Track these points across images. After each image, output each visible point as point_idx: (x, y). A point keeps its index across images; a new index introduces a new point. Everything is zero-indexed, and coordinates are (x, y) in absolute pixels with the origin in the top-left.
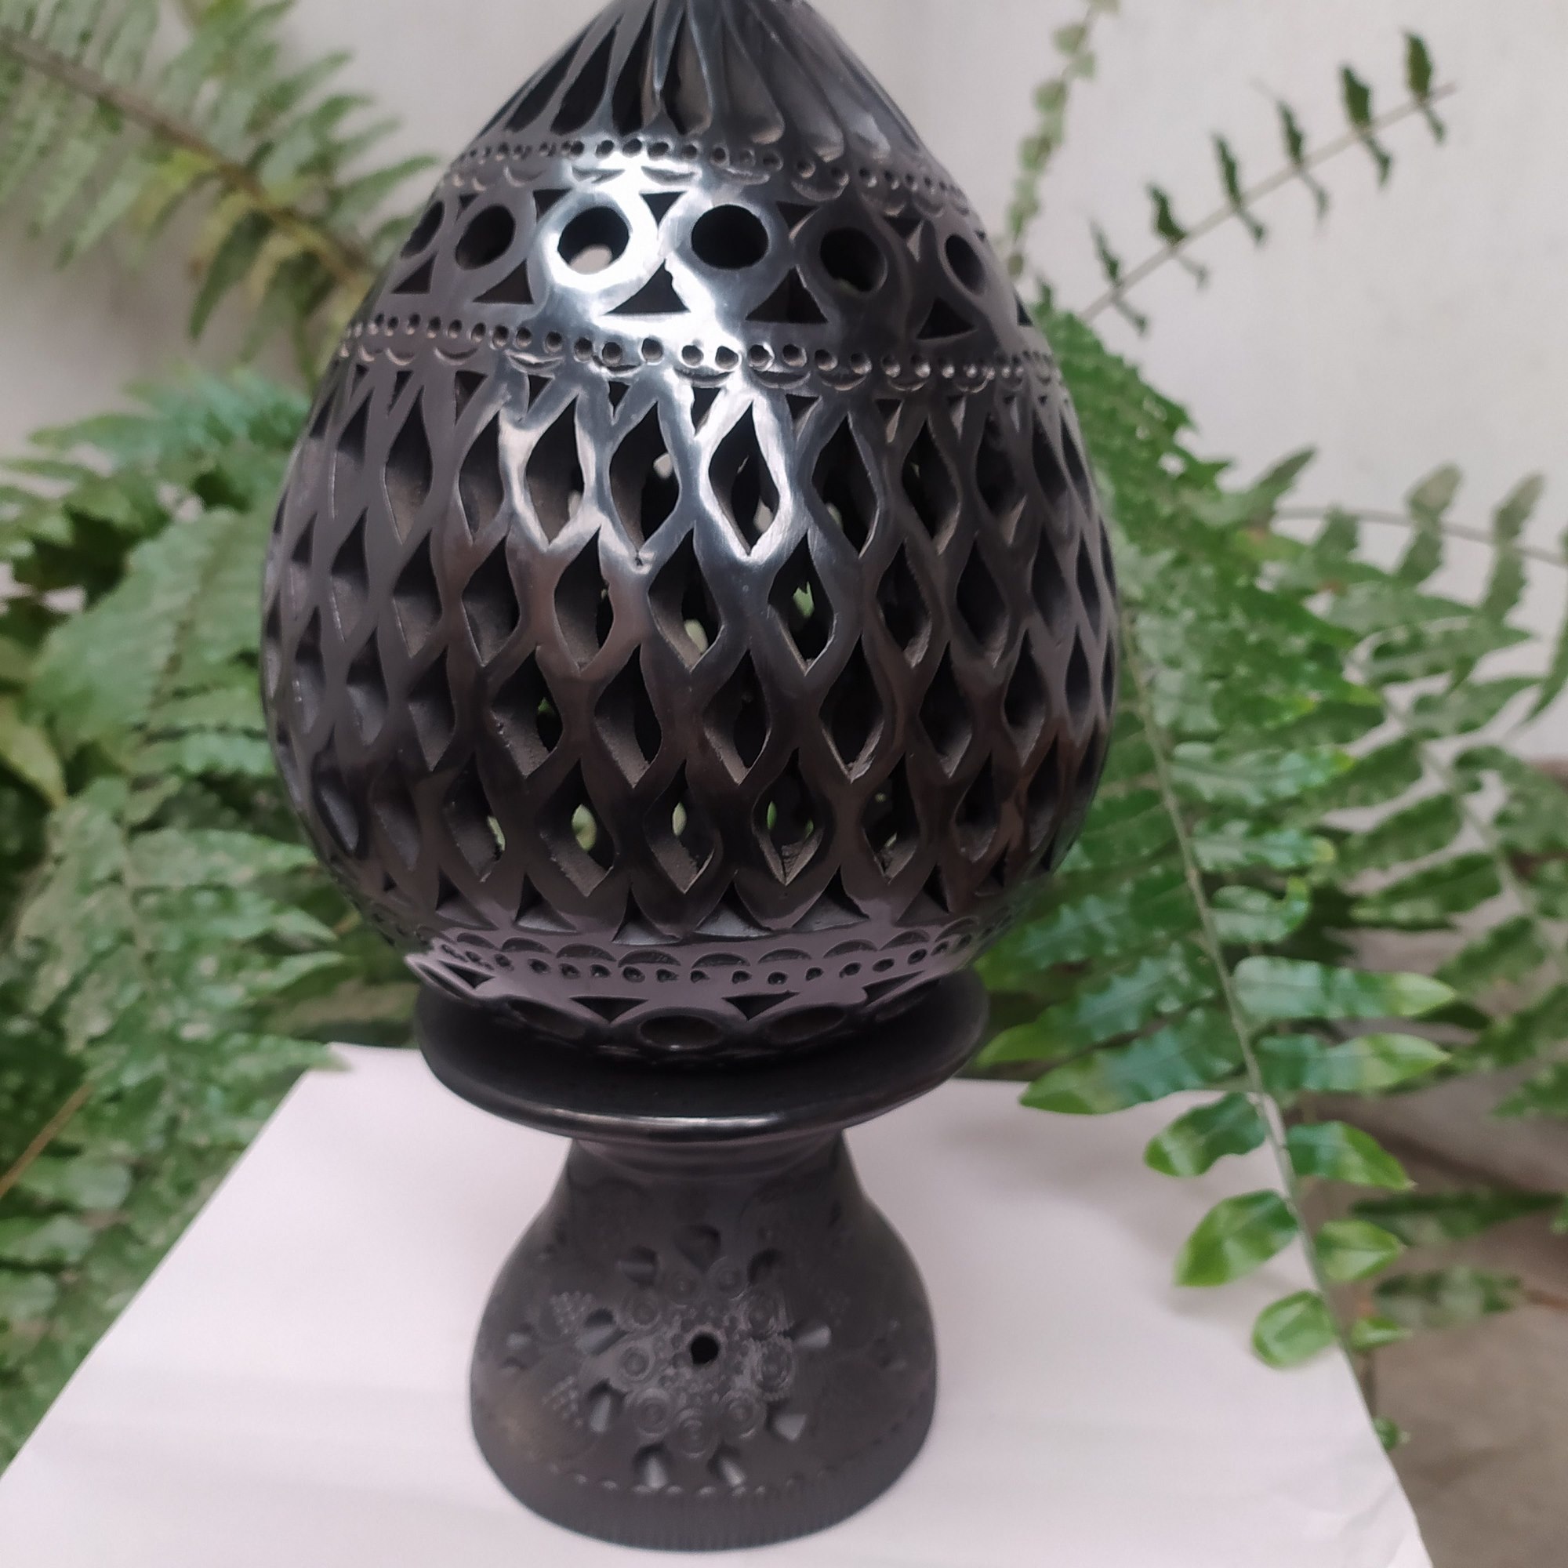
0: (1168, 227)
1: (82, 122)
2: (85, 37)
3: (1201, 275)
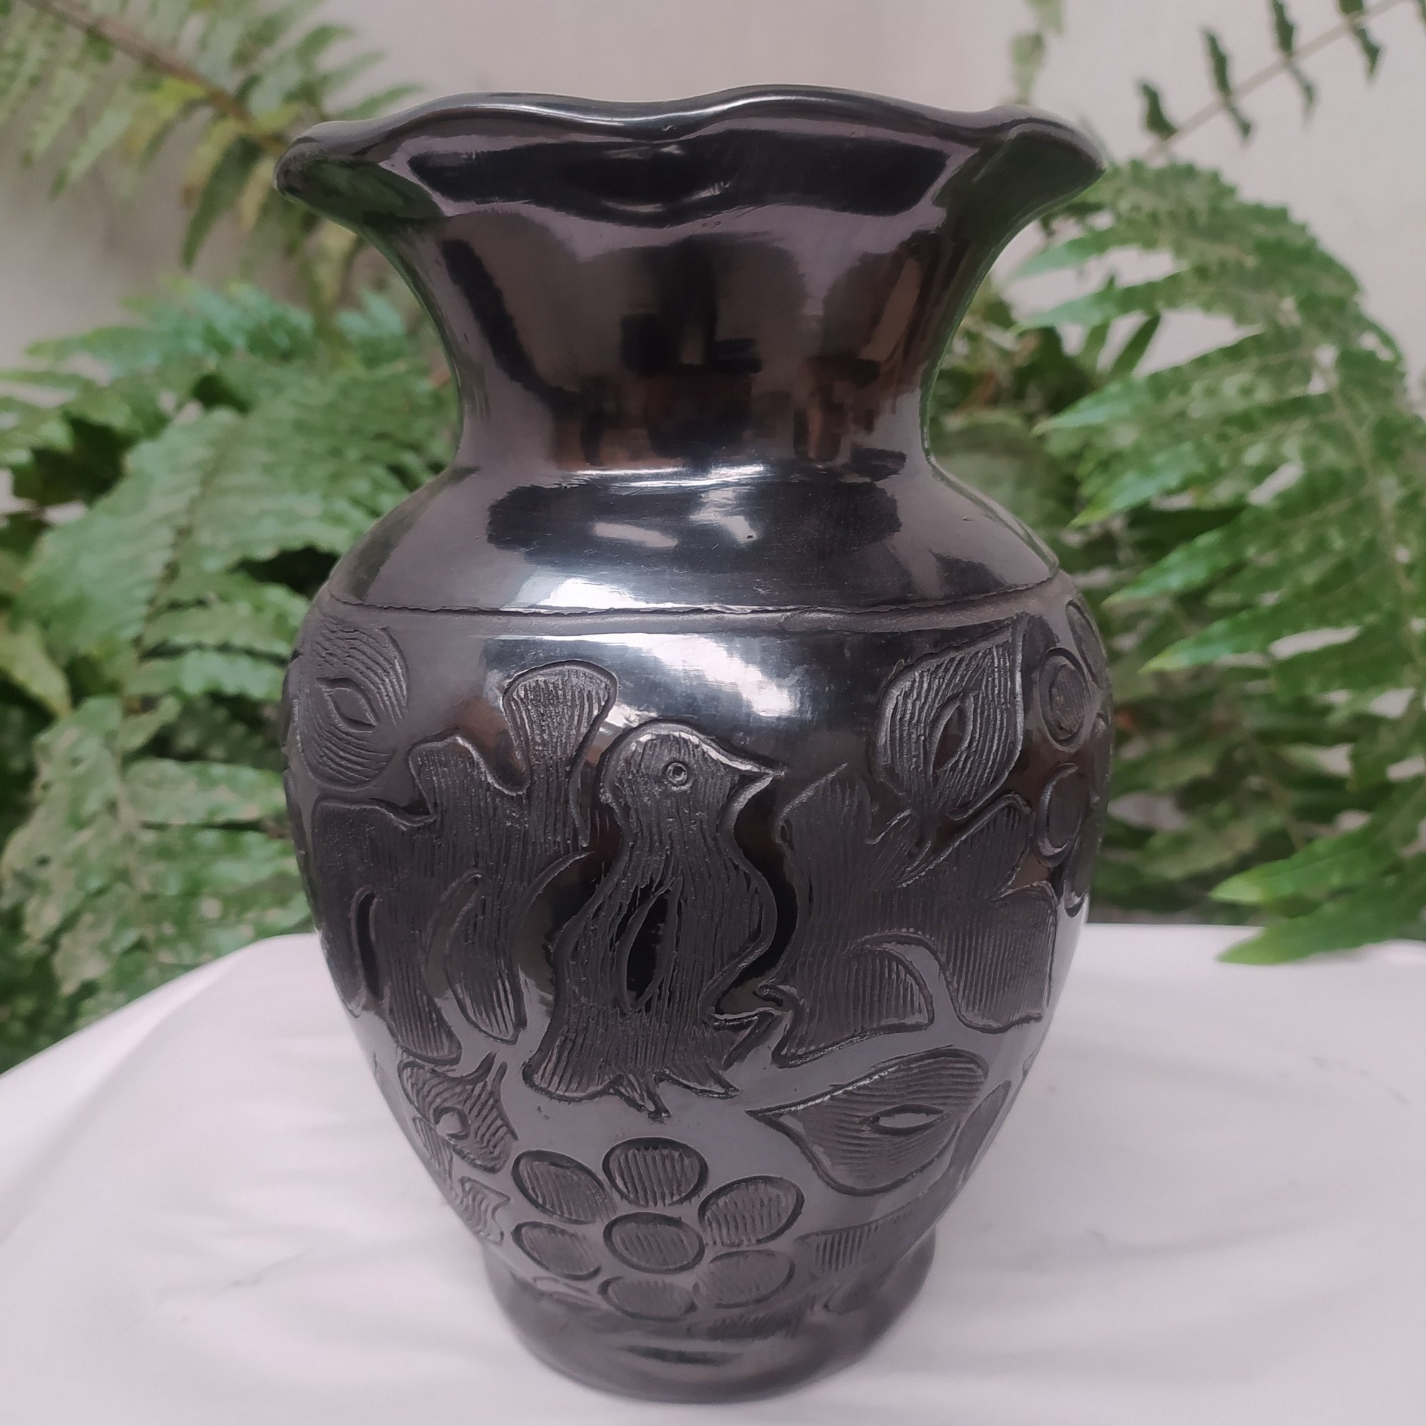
0: (1158, 123)
1: (72, 53)
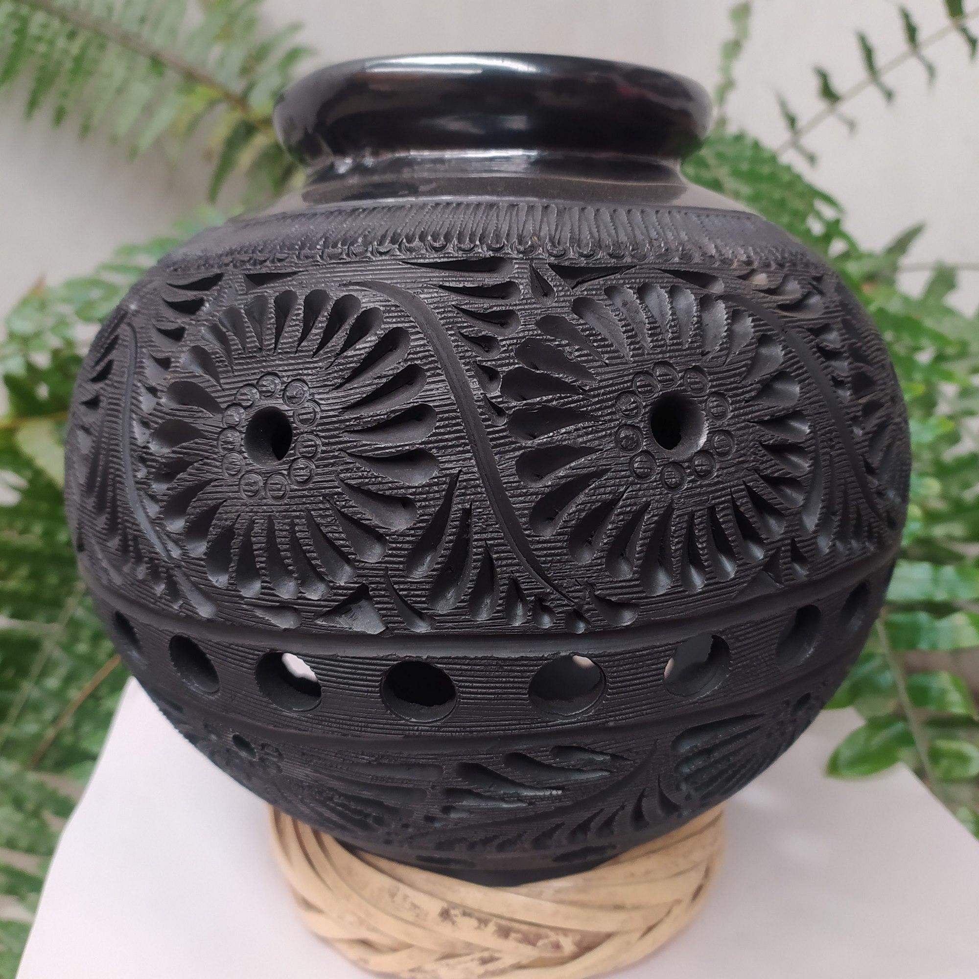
0: (829, 93)
1: (141, 72)
2: (143, 20)
3: (852, 125)
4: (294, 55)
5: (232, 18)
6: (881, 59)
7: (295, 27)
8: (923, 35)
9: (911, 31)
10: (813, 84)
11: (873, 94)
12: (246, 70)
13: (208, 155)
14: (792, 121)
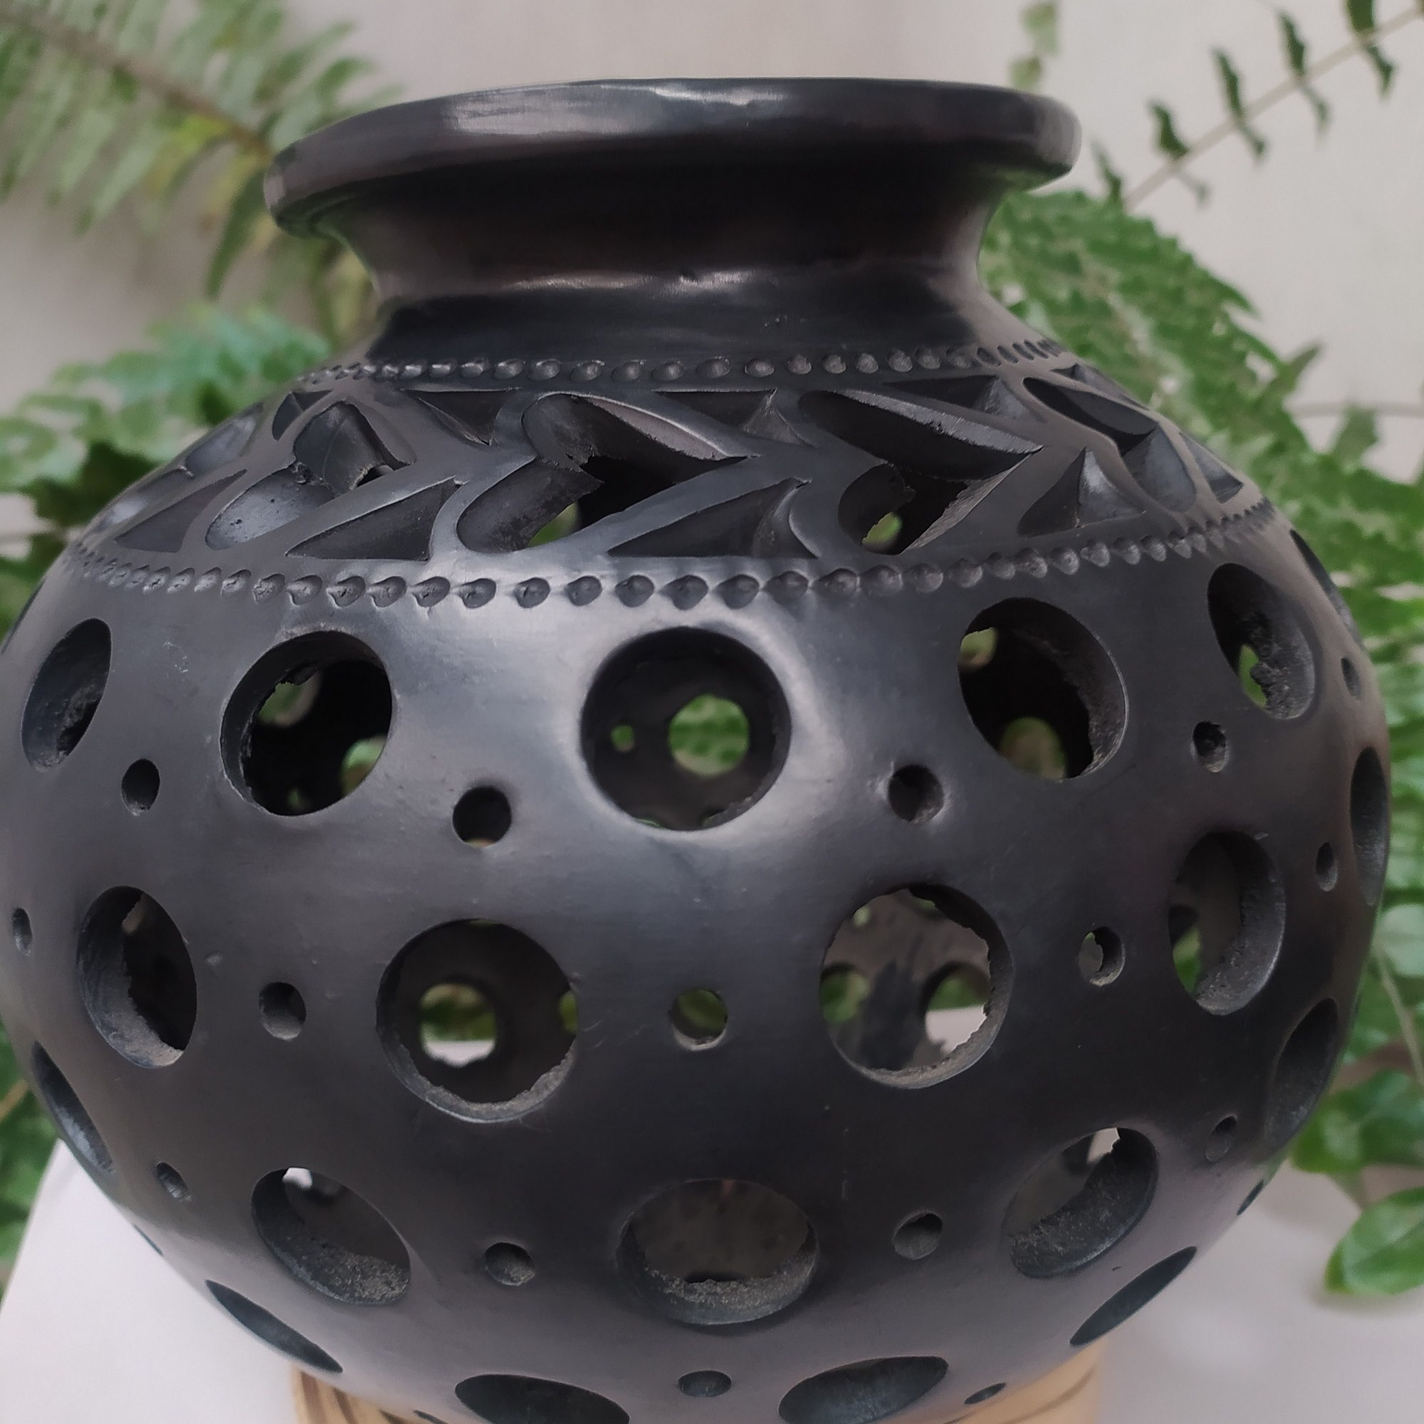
0: (1170, 142)
1: (99, 92)
2: (100, 11)
3: (1202, 192)
4: (341, 71)
5: (243, 13)
6: (1251, 92)
7: (343, 29)
8: (1313, 57)
9: (1296, 51)
10: (1148, 128)
11: (1235, 145)
12: (265, 93)
13: (205, 224)
14: (1115, 184)
